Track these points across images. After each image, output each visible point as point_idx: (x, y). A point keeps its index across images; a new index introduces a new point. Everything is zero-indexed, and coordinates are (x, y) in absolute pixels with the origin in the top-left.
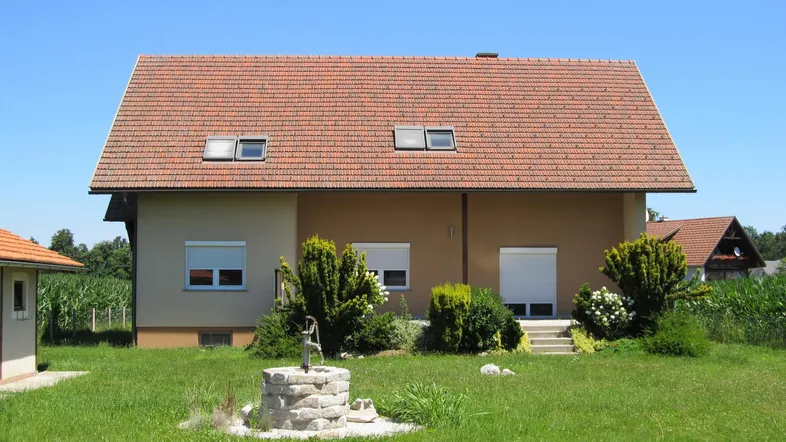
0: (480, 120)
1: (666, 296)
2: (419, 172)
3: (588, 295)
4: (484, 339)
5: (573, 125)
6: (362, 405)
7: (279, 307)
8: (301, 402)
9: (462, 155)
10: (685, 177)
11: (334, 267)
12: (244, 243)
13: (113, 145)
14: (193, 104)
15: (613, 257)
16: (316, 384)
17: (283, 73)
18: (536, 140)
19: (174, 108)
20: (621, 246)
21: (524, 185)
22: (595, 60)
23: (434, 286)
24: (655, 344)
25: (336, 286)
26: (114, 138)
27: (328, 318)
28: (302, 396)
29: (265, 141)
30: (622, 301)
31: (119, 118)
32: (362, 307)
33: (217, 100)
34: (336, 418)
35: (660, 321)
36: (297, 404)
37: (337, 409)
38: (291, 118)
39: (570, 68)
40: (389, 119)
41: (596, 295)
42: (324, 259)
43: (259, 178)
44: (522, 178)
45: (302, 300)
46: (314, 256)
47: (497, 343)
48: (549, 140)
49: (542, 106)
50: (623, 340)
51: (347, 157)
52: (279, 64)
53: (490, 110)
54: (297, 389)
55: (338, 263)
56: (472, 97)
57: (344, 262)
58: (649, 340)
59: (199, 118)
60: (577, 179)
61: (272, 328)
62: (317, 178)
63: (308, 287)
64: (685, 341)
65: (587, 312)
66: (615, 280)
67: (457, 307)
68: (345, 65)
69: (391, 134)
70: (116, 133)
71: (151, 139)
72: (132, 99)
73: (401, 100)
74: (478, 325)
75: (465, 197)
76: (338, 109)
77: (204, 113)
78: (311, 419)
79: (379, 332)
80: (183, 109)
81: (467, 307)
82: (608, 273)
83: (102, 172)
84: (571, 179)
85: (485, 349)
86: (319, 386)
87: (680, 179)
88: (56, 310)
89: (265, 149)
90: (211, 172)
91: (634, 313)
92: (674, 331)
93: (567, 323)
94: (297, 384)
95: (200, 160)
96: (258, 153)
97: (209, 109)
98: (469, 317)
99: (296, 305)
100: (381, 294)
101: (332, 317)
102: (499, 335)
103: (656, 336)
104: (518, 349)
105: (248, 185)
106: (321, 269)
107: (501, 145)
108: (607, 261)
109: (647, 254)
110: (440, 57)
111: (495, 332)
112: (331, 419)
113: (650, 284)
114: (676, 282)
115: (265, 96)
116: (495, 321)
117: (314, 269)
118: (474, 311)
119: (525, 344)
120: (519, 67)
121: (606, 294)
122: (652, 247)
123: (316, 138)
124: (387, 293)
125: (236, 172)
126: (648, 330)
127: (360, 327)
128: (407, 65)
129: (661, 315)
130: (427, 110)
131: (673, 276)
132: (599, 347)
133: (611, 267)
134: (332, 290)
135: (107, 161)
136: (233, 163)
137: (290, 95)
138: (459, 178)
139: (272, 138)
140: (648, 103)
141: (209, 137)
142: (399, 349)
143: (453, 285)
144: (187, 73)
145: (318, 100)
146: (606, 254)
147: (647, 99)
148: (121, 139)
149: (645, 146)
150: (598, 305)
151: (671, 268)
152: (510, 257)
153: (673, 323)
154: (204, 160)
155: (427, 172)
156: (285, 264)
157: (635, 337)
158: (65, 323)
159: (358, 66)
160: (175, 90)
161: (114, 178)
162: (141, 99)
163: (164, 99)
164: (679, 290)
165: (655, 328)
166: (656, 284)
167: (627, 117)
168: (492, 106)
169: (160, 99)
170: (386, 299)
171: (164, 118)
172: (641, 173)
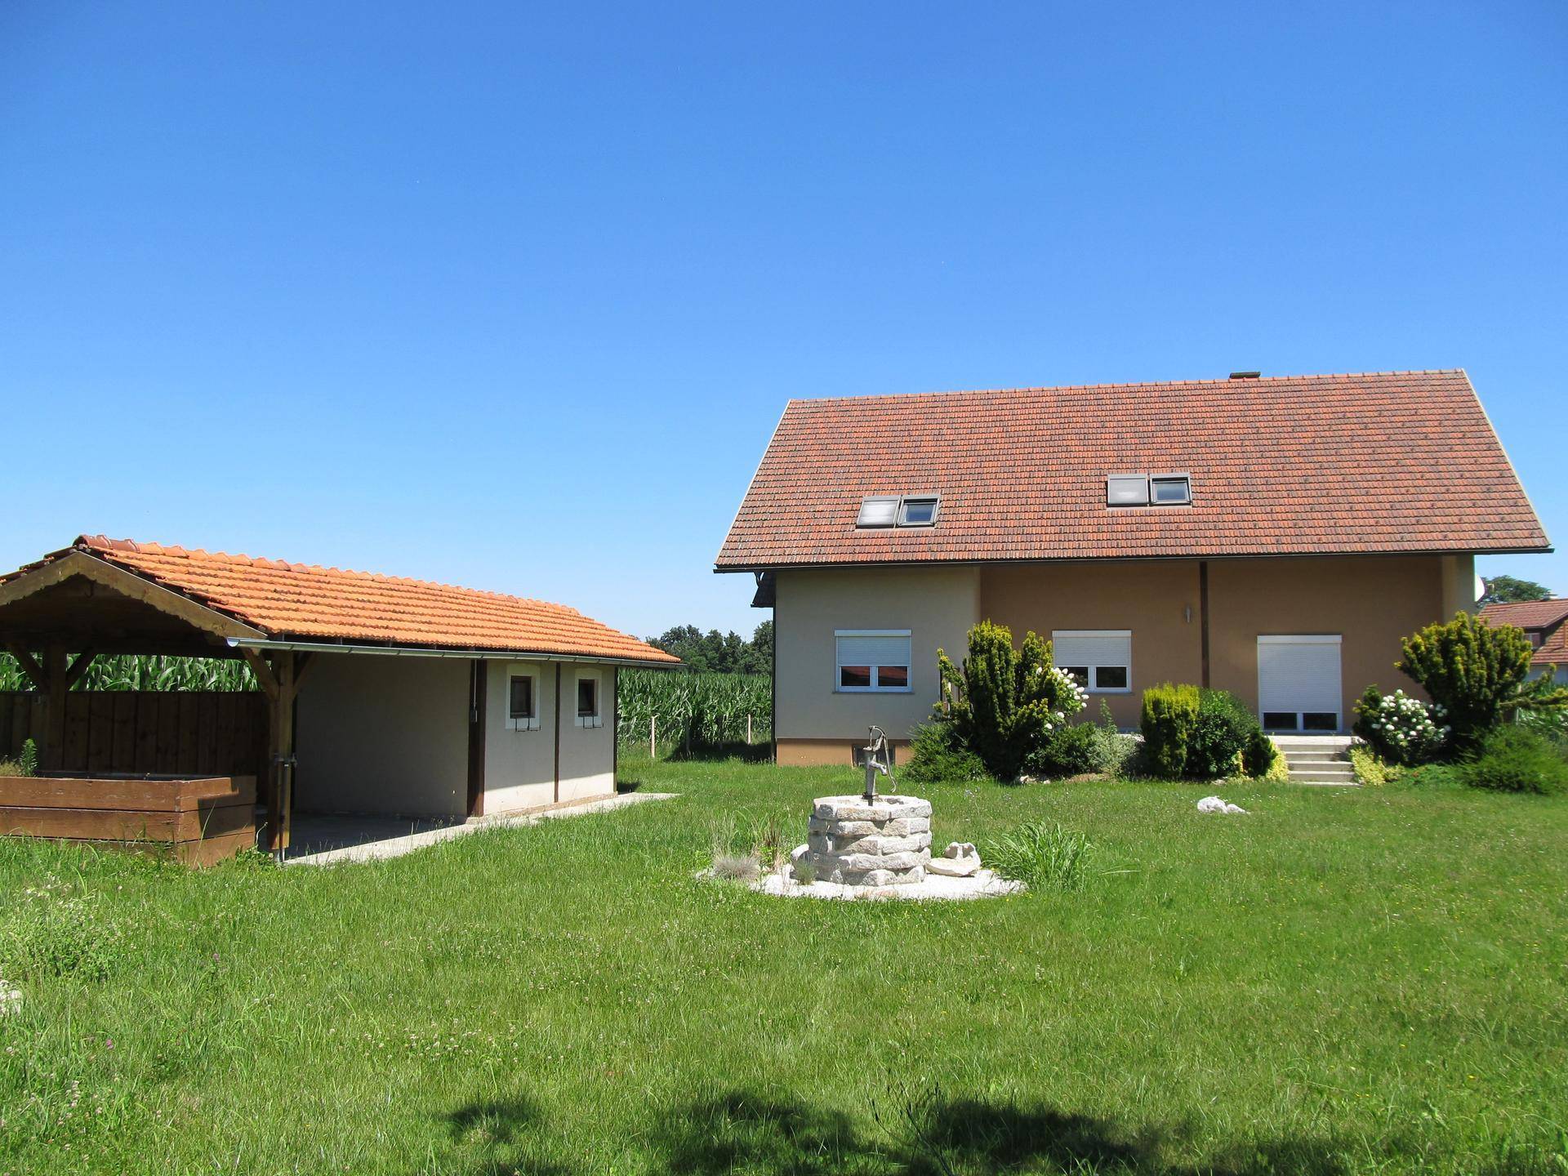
0: (1228, 462)
1: (1499, 704)
2: (1139, 535)
3: (1375, 701)
4: (1219, 762)
5: (1364, 464)
6: (960, 852)
7: (939, 714)
8: (854, 846)
9: (1200, 510)
10: (1534, 529)
11: (1008, 662)
12: (908, 632)
13: (749, 510)
14: (851, 457)
15: (1415, 647)
16: (874, 821)
17: (968, 414)
18: (1308, 486)
19: (826, 464)
20: (1426, 631)
21: (1285, 549)
22: (1401, 372)
23: (1147, 688)
24: (1480, 774)
25: (1011, 687)
26: (750, 504)
27: (1001, 729)
28: (856, 837)
29: (936, 500)
30: (1428, 710)
31: (758, 478)
32: (1040, 716)
33: (881, 451)
34: (906, 870)
35: (1489, 741)
36: (849, 848)
37: (907, 858)
38: (973, 471)
39: (1366, 385)
40: (1102, 466)
41: (1387, 702)
42: (994, 651)
43: (926, 548)
44: (1284, 540)
45: (967, 705)
46: (982, 647)
47: (1238, 765)
48: (1327, 485)
49: (1319, 440)
50: (1429, 766)
51: (1042, 518)
52: (963, 403)
53: (1244, 449)
54: (848, 827)
55: (1015, 656)
56: (1220, 432)
57: (1025, 656)
58: (1470, 769)
59: (857, 475)
60: (1366, 538)
61: (929, 741)
62: (1000, 546)
63: (977, 690)
64: (1527, 771)
65: (1374, 726)
66: (1419, 681)
67: (1178, 716)
68: (1048, 399)
69: (1103, 485)
70: (753, 497)
71: (794, 503)
72: (776, 454)
73: (1120, 441)
74: (1209, 742)
75: (1203, 566)
76: (1034, 456)
77: (863, 469)
78: (868, 870)
79: (1071, 749)
80: (837, 464)
81: (1193, 717)
82: (1408, 670)
83: (732, 545)
84: (1356, 538)
85: (1220, 774)
86: (880, 824)
87: (1526, 533)
88: (699, 718)
89: (936, 510)
90: (865, 542)
91: (1448, 728)
92: (1513, 756)
93: (1346, 740)
94: (849, 819)
95: (853, 527)
96: (927, 516)
97: (869, 463)
98: (1197, 730)
99: (959, 712)
100: (1077, 698)
101: (1007, 729)
102: (1240, 756)
103: (1481, 763)
104: (1268, 777)
105: (910, 557)
106: (991, 666)
107: (1256, 495)
108: (1405, 652)
109: (1466, 642)
110: (1178, 382)
111: (1234, 752)
112: (897, 871)
113: (1470, 687)
114: (1513, 684)
115: (942, 443)
116: (1233, 735)
117: (982, 665)
118: (1204, 722)
119: (1279, 770)
120: (1291, 389)
121: (1402, 701)
122: (1474, 632)
123: (1003, 495)
124: (1086, 697)
125: (896, 541)
126: (1469, 754)
127: (1046, 741)
128: (1132, 395)
129: (1491, 731)
130: (1154, 452)
131: (1508, 675)
132: (1391, 777)
133: (1412, 661)
134: (1006, 692)
135: (738, 531)
136: (894, 530)
137: (974, 442)
138: (1193, 541)
139: (946, 497)
140: (1481, 428)
141: (866, 498)
142: (1101, 772)
143: (1175, 686)
144: (846, 419)
145: (1010, 446)
146: (1403, 643)
147: (1480, 421)
148: (758, 504)
149: (1474, 489)
150: (1389, 715)
151: (1505, 662)
152: (1271, 648)
153: (1509, 744)
154: (857, 527)
155: (1148, 535)
156: (944, 658)
157: (1449, 763)
158: (711, 733)
159: (1065, 399)
160: (830, 441)
161: (745, 552)
162: (787, 454)
163: (815, 453)
164: (1521, 695)
165: (1480, 751)
166: (1481, 687)
167: (1447, 448)
168: (1247, 443)
169: (810, 453)
170: (1084, 705)
171: (813, 477)
172: (1464, 527)
